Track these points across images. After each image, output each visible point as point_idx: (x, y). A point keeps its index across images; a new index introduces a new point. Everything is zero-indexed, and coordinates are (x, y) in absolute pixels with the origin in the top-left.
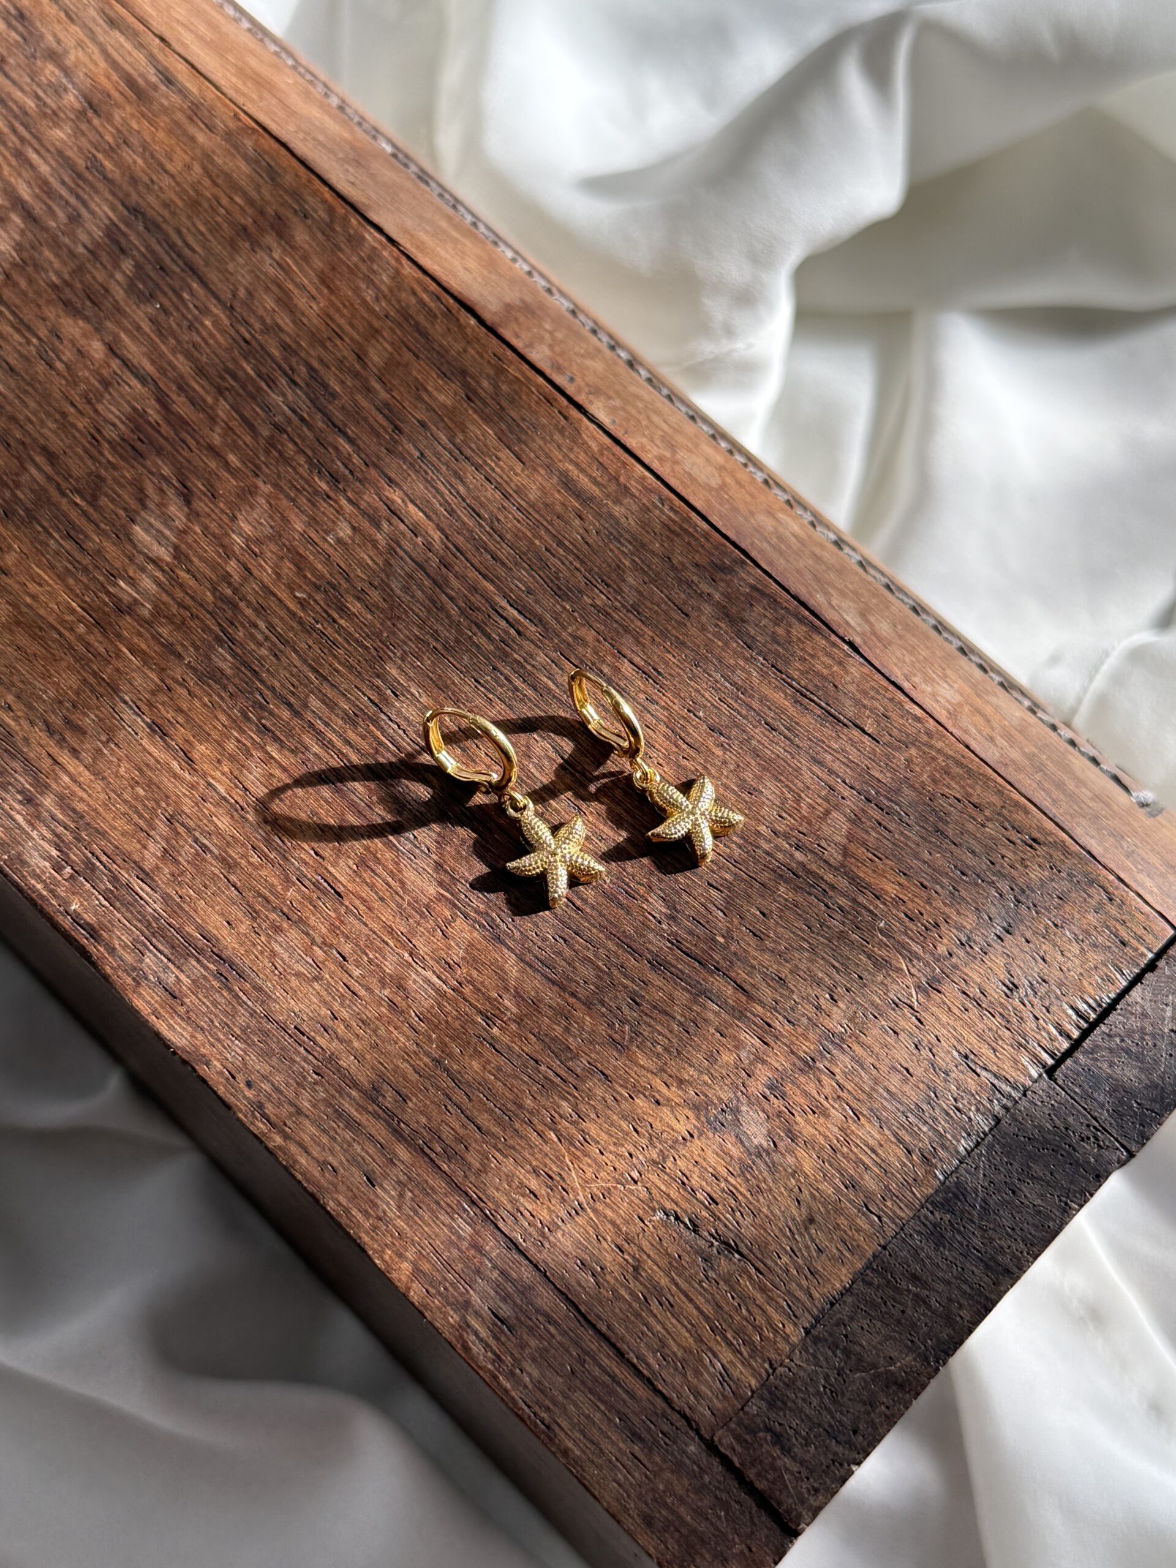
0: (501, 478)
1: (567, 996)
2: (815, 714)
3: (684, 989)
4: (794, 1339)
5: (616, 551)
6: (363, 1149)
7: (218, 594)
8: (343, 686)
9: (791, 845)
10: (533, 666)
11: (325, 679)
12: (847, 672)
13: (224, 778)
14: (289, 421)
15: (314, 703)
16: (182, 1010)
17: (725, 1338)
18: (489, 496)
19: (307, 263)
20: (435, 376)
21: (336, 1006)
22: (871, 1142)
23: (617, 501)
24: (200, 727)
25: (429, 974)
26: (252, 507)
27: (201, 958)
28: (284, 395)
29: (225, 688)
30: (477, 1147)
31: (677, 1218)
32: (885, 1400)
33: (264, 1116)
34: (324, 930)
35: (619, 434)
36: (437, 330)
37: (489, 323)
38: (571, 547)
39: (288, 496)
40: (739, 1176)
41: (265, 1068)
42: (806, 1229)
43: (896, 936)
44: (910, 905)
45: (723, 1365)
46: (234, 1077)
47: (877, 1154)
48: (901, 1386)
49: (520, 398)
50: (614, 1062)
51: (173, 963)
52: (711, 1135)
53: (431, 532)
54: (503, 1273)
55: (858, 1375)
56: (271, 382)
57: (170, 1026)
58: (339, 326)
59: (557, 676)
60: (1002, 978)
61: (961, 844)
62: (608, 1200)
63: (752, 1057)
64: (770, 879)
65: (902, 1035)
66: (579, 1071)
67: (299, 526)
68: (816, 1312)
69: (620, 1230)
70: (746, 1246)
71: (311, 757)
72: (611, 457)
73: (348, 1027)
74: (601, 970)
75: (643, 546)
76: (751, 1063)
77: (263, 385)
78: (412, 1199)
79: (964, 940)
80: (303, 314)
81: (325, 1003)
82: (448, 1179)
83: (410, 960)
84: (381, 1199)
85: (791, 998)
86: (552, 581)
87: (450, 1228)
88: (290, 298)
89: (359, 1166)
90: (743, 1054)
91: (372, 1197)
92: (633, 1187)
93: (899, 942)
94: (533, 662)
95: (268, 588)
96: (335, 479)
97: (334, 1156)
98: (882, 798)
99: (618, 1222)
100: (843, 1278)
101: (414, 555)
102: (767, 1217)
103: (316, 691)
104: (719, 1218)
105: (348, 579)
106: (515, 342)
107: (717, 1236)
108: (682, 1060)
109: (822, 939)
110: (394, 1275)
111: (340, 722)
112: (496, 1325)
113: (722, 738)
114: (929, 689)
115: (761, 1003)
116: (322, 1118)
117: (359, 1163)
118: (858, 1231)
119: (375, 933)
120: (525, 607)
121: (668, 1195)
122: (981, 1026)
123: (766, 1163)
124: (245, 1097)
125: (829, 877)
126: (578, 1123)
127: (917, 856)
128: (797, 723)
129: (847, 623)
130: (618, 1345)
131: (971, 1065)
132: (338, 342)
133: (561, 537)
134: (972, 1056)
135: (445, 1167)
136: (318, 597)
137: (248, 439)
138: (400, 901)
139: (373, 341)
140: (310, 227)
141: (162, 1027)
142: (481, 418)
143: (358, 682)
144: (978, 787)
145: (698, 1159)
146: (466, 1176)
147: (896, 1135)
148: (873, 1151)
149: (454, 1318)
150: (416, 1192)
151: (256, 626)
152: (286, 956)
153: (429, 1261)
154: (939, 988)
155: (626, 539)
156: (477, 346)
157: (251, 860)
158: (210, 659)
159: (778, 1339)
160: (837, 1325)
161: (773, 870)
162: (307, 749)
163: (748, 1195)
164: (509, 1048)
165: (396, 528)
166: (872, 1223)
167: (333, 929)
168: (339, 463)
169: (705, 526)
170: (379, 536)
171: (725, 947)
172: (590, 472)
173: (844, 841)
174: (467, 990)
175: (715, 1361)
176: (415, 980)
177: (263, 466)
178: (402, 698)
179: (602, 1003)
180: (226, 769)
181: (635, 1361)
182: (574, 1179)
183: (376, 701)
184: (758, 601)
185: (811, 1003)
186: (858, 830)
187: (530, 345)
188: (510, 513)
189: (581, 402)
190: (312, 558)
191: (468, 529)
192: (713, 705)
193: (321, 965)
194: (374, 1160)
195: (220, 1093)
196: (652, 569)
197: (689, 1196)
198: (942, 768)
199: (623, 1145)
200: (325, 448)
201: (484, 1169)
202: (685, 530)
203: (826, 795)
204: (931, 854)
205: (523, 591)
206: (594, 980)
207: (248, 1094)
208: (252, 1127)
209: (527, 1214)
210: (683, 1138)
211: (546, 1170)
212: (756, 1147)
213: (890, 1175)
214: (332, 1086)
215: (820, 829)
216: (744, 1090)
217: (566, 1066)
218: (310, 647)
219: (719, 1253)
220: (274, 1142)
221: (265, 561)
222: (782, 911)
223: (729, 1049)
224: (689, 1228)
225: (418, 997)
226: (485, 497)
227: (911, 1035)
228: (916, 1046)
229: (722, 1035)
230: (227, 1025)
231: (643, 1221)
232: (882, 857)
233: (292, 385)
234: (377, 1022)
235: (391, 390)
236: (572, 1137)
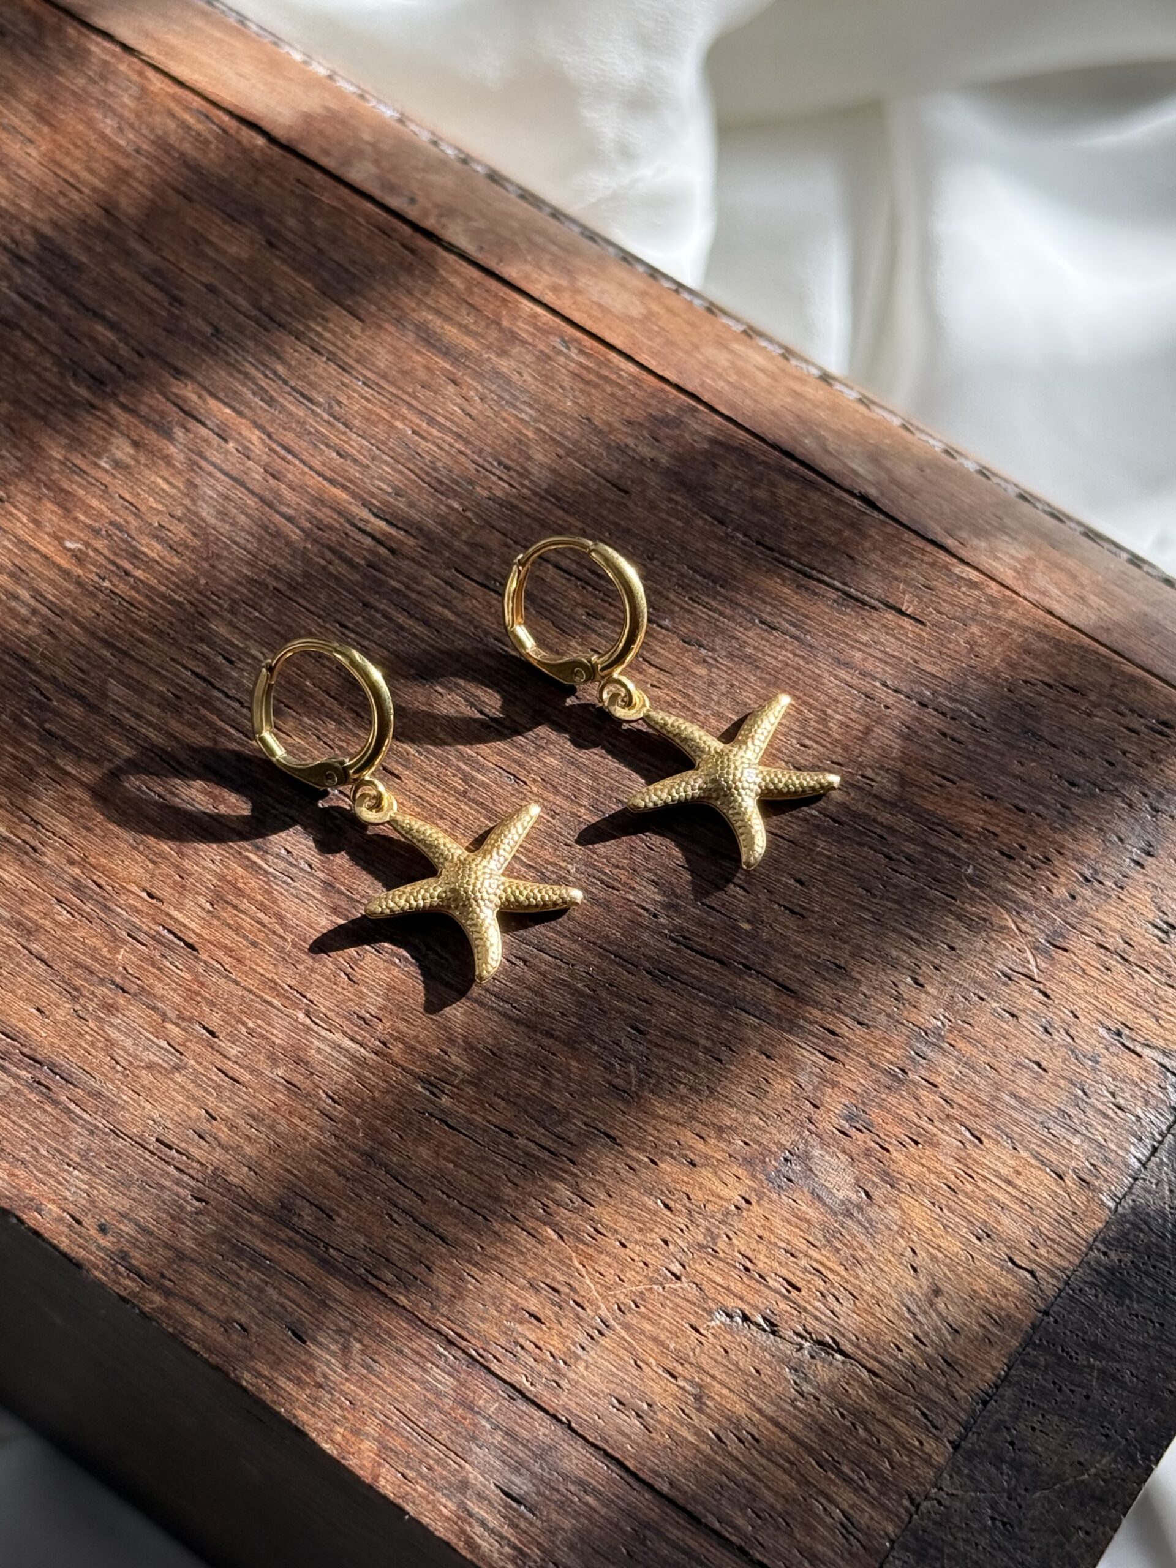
0: (334, 344)
1: (539, 1036)
2: (829, 599)
3: (703, 1001)
4: (939, 1460)
6: (281, 1293)
8: (154, 661)
10: (419, 593)
11: (126, 654)
12: (864, 537)
13: (3, 811)
14: (21, 313)
15: (115, 689)
17: (840, 1473)
18: (320, 370)
20: (219, 222)
21: (211, 1102)
22: (1004, 1171)
23: (503, 353)
25: (337, 1037)
27: (7, 1065)
30: (444, 1265)
31: (745, 1318)
32: (1082, 1523)
33: (130, 1269)
34: (177, 999)
35: (490, 262)
37: (283, 141)
38: (448, 424)
39: (35, 414)
40: (825, 1246)
41: (119, 1202)
42: (931, 1305)
43: (992, 883)
44: (1005, 838)
45: (843, 1512)
46: (79, 1222)
47: (1015, 1187)
48: (1102, 1500)
49: (344, 233)
50: (621, 1118)
52: (775, 1196)
53: (246, 432)
54: (509, 1434)
55: (1038, 1494)
58: (73, 174)
59: (455, 602)
60: (1151, 917)
61: (1063, 745)
62: (642, 1309)
63: (816, 1080)
65: (1023, 1018)
66: (572, 1136)
68: (963, 1416)
69: (668, 1348)
70: (850, 1341)
71: (124, 765)
72: (485, 295)
73: (232, 1127)
74: (582, 994)
75: (549, 407)
76: (816, 1089)
78: (363, 1352)
79: (1088, 873)
80: (19, 165)
81: (195, 1099)
82: (409, 1316)
83: (308, 1021)
84: (317, 1359)
85: (855, 991)
86: (427, 473)
87: (423, 1382)
89: (279, 1317)
90: (803, 1079)
91: (304, 1358)
92: (677, 1285)
93: (998, 892)
94: (420, 588)
95: (26, 543)
96: (98, 381)
97: (241, 1309)
98: (941, 699)
99: (662, 1337)
100: (995, 1364)
101: (224, 467)
102: (873, 1296)
103: (116, 673)
104: (805, 1310)
105: (138, 514)
106: (324, 161)
107: (806, 1335)
108: (718, 1100)
109: (889, 904)
110: (352, 1462)
111: (156, 710)
112: (511, 1507)
113: (703, 651)
114: (983, 544)
115: (817, 1004)
116: (217, 1261)
117: (277, 1313)
118: (1005, 1296)
119: (250, 991)
120: (394, 515)
121: (728, 1289)
122: (1133, 987)
123: (860, 1223)
124: (100, 1247)
125: (885, 817)
126: (583, 1210)
127: (1003, 770)
128: (804, 616)
129: (854, 472)
130: (690, 1508)
131: (1127, 1043)
132: (74, 195)
133: (431, 413)
134: (1127, 1032)
135: (403, 1300)
136: (98, 545)
138: (281, 943)
142: (292, 268)
143: (174, 652)
144: (1073, 664)
145: (761, 1232)
146: (433, 1307)
147: (1036, 1156)
148: (1009, 1183)
149: (448, 1506)
150: (366, 1341)
152: (128, 1043)
153: (400, 1434)
154: (1064, 945)
155: (524, 402)
156: (272, 174)
157: (59, 918)
159: (916, 1463)
160: (997, 1430)
161: (804, 820)
162: (115, 754)
163: (841, 1270)
164: (469, 1122)
165: (196, 435)
166: (1023, 1283)
167: (191, 995)
168: (100, 359)
169: (632, 369)
170: (172, 449)
171: (753, 936)
172: (458, 318)
174: (396, 1050)
175: (831, 1508)
176: (317, 1049)
178: (240, 665)
179: (592, 1038)
181: (717, 1525)
182: (589, 1286)
183: (205, 674)
184: (724, 459)
185: (888, 993)
186: (914, 747)
187: (347, 162)
188: (354, 391)
189: (430, 229)
190: (81, 492)
191: (298, 422)
192: (682, 608)
193: (180, 1049)
194: (299, 1306)
195: (62, 1246)
196: (567, 437)
197: (757, 1286)
198: (1020, 646)
199: (652, 1230)
200: (78, 341)
201: (459, 1294)
202: (606, 379)
203: (862, 707)
204: (1022, 765)
205: (389, 494)
206: (575, 1009)
207: (104, 1242)
208: (116, 1288)
209: (530, 1347)
210: (737, 1207)
211: (548, 1281)
212: (843, 1203)
213: (1038, 1212)
214: (223, 1212)
215: (861, 754)
216: (812, 1127)
217: (553, 1133)
218: (98, 614)
219: (813, 1357)
220: (151, 1302)
221: (15, 507)
222: (826, 873)
223: (782, 1075)
224: (764, 1330)
225: (327, 1070)
226: (316, 374)
227: (1035, 1015)
228: (1046, 1030)
229: (768, 1057)
230: (59, 1151)
231: (697, 1331)
232: (955, 778)
233: (20, 264)
234: (274, 1115)
235: (159, 249)
236: (578, 1230)
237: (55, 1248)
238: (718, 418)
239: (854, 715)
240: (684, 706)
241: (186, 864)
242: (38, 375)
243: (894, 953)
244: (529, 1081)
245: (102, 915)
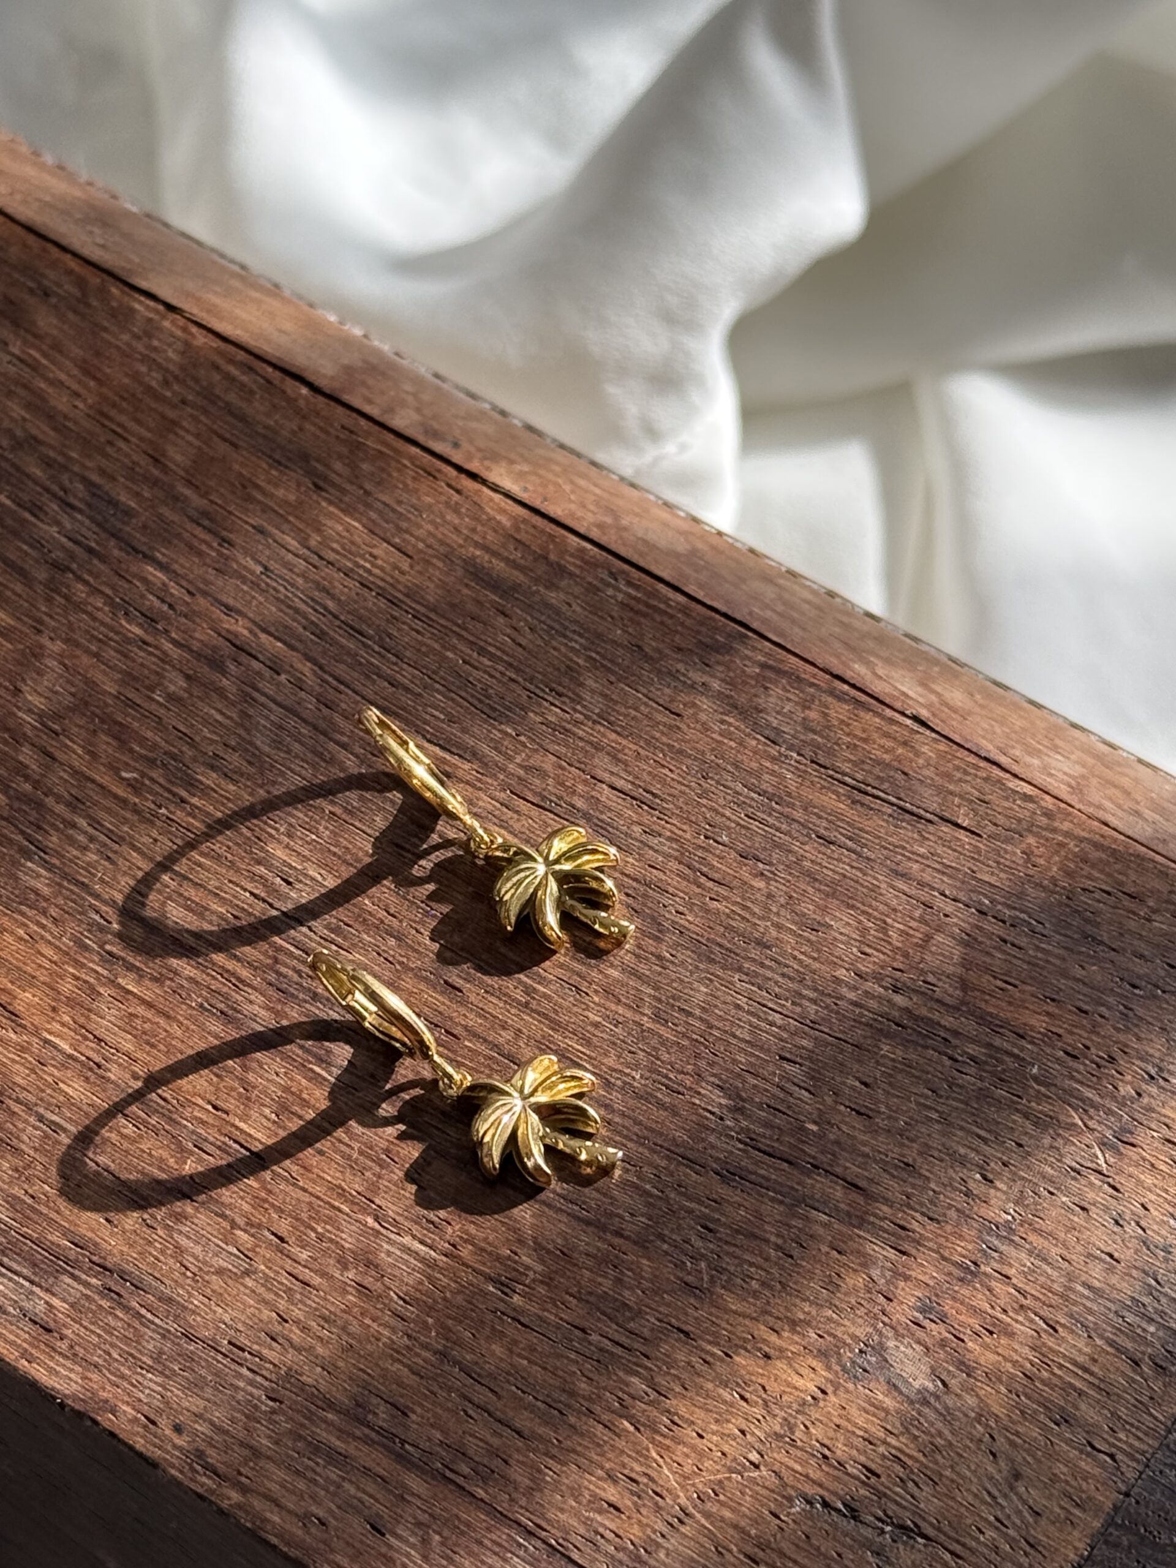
0: (383, 580)
1: (609, 1236)
2: (884, 813)
3: (772, 1200)
5: (563, 649)
6: (358, 1488)
7: (12, 792)
8: (213, 883)
9: (886, 988)
11: (185, 878)
12: (917, 754)
13: (65, 1030)
14: (72, 557)
16: (63, 1346)
18: (370, 605)
19: (61, 352)
20: (265, 466)
21: (282, 1304)
22: (1080, 1359)
23: (551, 586)
24: (19, 969)
25: (407, 1240)
26: (40, 673)
27: (77, 1272)
28: (58, 523)
29: (44, 913)
30: (521, 1458)
31: (825, 1504)
33: (207, 1467)
34: (246, 1207)
35: (537, 503)
36: (257, 408)
37: (327, 390)
38: (499, 653)
39: (87, 651)
40: (902, 1434)
41: (195, 1403)
42: (1012, 1488)
43: (1058, 1082)
44: (1069, 1039)
46: (153, 1423)
47: (1092, 1374)
49: (390, 475)
50: (695, 1314)
51: (41, 1287)
52: (851, 1386)
53: (299, 666)
56: (36, 509)
57: (51, 1371)
58: (119, 425)
59: (511, 822)
61: (1124, 950)
62: (722, 1497)
63: (888, 1274)
64: (865, 1037)
65: (1094, 1212)
66: (646, 1332)
67: (111, 688)
69: (749, 1536)
70: (931, 1524)
71: (185, 983)
72: (532, 530)
73: (305, 1329)
74: (651, 1195)
75: (599, 636)
76: (888, 1282)
77: (27, 515)
78: (443, 1544)
79: (1153, 1072)
80: (66, 417)
81: (266, 1302)
82: (487, 1508)
83: (377, 1226)
84: (396, 1551)
85: (926, 1188)
86: (480, 701)
88: (43, 400)
89: (359, 1512)
90: (875, 1273)
91: (384, 1550)
92: (756, 1474)
93: (1064, 1090)
95: (82, 774)
96: (150, 619)
97: (319, 1504)
98: (999, 907)
99: (742, 1524)
100: (1077, 1544)
101: (279, 699)
102: (952, 1481)
103: (175, 896)
104: (885, 1495)
105: (193, 744)
106: (367, 409)
107: (887, 1519)
108: (791, 1295)
109: (955, 1104)
113: (761, 865)
114: (1036, 762)
115: (887, 1201)
116: (293, 1458)
117: (355, 1508)
118: (1085, 1479)
119: (318, 1198)
120: (448, 740)
121: (807, 1476)
123: (936, 1410)
124: (175, 1446)
125: (948, 1021)
126: (659, 1403)
127: (1064, 974)
128: (861, 830)
129: (904, 694)
132: (121, 444)
133: (482, 644)
135: (480, 1493)
136: (154, 775)
137: (19, 588)
138: (347, 1150)
139: (171, 436)
140: (55, 307)
141: (39, 1374)
142: (342, 510)
143: (232, 875)
144: (1130, 872)
145: (838, 1421)
146: (512, 1500)
147: (1111, 1343)
148: (1086, 1370)
150: (446, 1533)
151: (74, 826)
152: (198, 1250)
154: (1132, 1140)
155: (574, 632)
156: (317, 420)
157: (125, 1131)
158: (17, 879)
161: (867, 1025)
162: (176, 973)
163: (920, 1456)
164: (540, 1318)
165: (248, 668)
166: (1103, 1466)
167: (259, 1203)
168: (151, 597)
169: (681, 598)
170: (226, 682)
171: (821, 1136)
172: (506, 554)
173: (959, 970)
174: (466, 1252)
176: (387, 1252)
177: (46, 619)
178: (298, 886)
179: (661, 1237)
180: (66, 1018)
182: (668, 1476)
183: (263, 895)
184: (776, 683)
185: (957, 1189)
186: (976, 954)
187: (390, 410)
188: (404, 623)
189: (475, 470)
190: (136, 724)
191: (349, 653)
192: (738, 824)
193: (250, 1254)
194: (377, 1500)
195: (137, 1446)
196: (618, 665)
197: (836, 1473)
198: (1075, 855)
199: (728, 1421)
200: (128, 581)
201: (536, 1486)
202: (654, 608)
203: (921, 916)
204: (1083, 968)
205: (443, 721)
206: (645, 1210)
207: (179, 1442)
208: (193, 1486)
209: (610, 1535)
210: (813, 1398)
211: (626, 1472)
212: (919, 1392)
213: (1115, 1398)
214: (298, 1411)
215: (922, 960)
216: (886, 1319)
217: (626, 1330)
218: (156, 840)
219: (894, 1541)
220: (229, 1499)
221: (71, 740)
222: (891, 1076)
223: (855, 1271)
224: (845, 1516)
225: (397, 1273)
226: (365, 608)
227: (1106, 1209)
228: (1117, 1223)
229: (839, 1253)
230: (131, 1355)
231: (778, 1517)
232: (1017, 983)
233: (68, 510)
234: (345, 1316)
235: (207, 493)
236: (655, 1423)
237: (131, 1448)
238: (767, 644)
239: (914, 924)
240: (743, 918)
241: (251, 1077)
242: (90, 614)
243: (962, 1151)
244: (600, 1280)
245: (167, 1127)
